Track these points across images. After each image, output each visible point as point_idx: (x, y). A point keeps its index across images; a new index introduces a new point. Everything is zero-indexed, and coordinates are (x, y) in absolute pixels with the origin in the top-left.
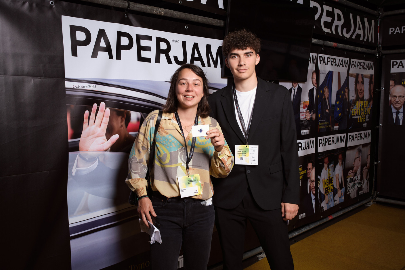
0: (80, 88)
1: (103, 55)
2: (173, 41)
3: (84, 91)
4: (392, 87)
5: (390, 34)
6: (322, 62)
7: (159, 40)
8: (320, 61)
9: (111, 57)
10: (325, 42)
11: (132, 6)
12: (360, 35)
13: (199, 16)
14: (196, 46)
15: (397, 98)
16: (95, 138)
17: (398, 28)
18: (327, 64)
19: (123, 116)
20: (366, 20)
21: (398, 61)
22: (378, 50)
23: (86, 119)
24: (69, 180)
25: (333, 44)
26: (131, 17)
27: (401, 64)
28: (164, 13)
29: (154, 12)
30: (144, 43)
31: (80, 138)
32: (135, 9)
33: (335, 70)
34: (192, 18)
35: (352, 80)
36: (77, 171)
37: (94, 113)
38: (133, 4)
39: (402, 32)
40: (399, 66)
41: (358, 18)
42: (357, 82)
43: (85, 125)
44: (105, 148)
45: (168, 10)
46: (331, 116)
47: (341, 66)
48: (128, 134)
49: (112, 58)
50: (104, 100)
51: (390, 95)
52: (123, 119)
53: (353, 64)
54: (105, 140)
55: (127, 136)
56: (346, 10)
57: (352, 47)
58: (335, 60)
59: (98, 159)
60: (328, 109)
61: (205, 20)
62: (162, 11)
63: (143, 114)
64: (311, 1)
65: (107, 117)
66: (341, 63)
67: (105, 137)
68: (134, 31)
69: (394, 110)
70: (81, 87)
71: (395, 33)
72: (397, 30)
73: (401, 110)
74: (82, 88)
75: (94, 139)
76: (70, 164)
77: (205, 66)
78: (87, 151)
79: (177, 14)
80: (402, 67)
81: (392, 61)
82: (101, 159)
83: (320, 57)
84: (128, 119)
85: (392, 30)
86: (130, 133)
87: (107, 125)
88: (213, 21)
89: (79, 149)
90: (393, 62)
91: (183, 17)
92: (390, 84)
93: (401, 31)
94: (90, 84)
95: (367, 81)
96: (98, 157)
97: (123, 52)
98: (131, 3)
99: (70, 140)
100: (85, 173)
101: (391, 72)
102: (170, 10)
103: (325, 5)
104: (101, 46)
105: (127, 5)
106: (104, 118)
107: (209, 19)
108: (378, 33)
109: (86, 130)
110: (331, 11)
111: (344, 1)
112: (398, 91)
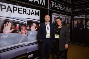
0: (3, 19)
1: (9, 12)
2: (27, 9)
4: (74, 21)
5: (74, 11)
6: (60, 16)
7: (23, 9)
9: (11, 12)
10: (61, 12)
12: (68, 11)
22: (72, 14)
25: (63, 12)
26: (17, 4)
30: (20, 9)
31: (3, 30)
32: (18, 2)
33: (63, 17)
35: (66, 20)
36: (3, 37)
37: (7, 24)
41: (68, 7)
42: (67, 20)
44: (10, 32)
45: (26, 3)
48: (16, 29)
50: (10, 21)
54: (10, 30)
56: (65, 6)
57: (66, 13)
61: (34, 6)
62: (24, 3)
64: (58, 4)
68: (18, 7)
69: (75, 26)
75: (7, 30)
77: (35, 15)
79: (28, 4)
84: (16, 26)
90: (75, 16)
93: (76, 10)
95: (69, 20)
96: (8, 34)
97: (15, 11)
101: (74, 18)
103: (61, 4)
105: (15, 1)
110: (62, 6)
111: (65, 4)
112: (76, 22)
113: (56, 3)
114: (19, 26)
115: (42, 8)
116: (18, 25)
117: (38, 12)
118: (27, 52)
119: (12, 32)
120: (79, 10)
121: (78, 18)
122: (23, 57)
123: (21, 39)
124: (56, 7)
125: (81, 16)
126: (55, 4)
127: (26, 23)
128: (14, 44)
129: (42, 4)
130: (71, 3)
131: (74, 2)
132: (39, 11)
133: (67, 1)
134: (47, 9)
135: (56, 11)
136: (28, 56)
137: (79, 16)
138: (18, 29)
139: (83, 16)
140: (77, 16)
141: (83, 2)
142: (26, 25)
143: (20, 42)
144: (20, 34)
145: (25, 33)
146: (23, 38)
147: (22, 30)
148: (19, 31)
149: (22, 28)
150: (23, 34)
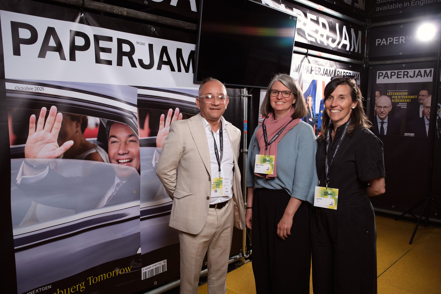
2: (138, 43)
3: (29, 93)
4: (377, 97)
5: (377, 45)
7: (121, 42)
8: (304, 69)
9: (63, 58)
10: (309, 50)
11: (88, 3)
12: (346, 45)
13: (168, 18)
14: (164, 50)
15: (382, 108)
16: (45, 144)
17: (384, 39)
18: (311, 73)
19: (78, 121)
20: (352, 30)
21: (384, 72)
22: (365, 60)
23: (32, 123)
24: (12, 189)
25: (318, 53)
26: (87, 16)
27: (386, 75)
28: (126, 13)
29: (115, 11)
30: (102, 44)
31: (25, 143)
32: (92, 7)
33: (320, 79)
34: (160, 19)
36: (23, 179)
37: (42, 117)
39: (388, 44)
40: (385, 76)
41: (344, 28)
43: (31, 131)
44: (57, 155)
45: (131, 10)
46: (315, 125)
47: (326, 75)
48: (85, 140)
49: (65, 59)
50: (54, 103)
51: (375, 105)
52: (79, 124)
53: (338, 73)
54: (56, 146)
55: (84, 142)
57: (337, 57)
58: (319, 70)
59: (48, 167)
60: (312, 118)
61: (175, 22)
62: (124, 11)
63: (102, 119)
64: (294, 9)
65: (59, 122)
66: (326, 73)
67: (56, 144)
69: (379, 121)
70: (25, 89)
71: (381, 44)
72: (384, 42)
73: (386, 120)
74: (26, 90)
75: (43, 145)
76: (12, 172)
77: (175, 71)
78: (35, 157)
79: (142, 15)
80: (387, 78)
81: (378, 72)
82: (52, 167)
83: (304, 66)
85: (378, 41)
86: (87, 139)
87: (59, 130)
89: (24, 156)
90: (379, 73)
91: (149, 18)
92: (376, 95)
94: (37, 87)
96: (48, 165)
97: (77, 53)
99: (11, 147)
100: (32, 181)
101: (377, 83)
102: (134, 10)
103: (309, 13)
104: (49, 45)
105: (81, 2)
106: (56, 123)
107: (180, 22)
108: (366, 44)
109: (33, 135)
110: (316, 19)
111: (330, 12)
112: (384, 102)
114: (100, 126)
116: (93, 121)
118: (139, 251)
121: (394, 80)
122: (118, 271)
123: (109, 188)
125: (411, 72)
127: (135, 110)
128: (78, 211)
131: (379, 1)
136: (142, 269)
137: (403, 71)
138: (96, 139)
139: (420, 71)
140: (391, 73)
141: (422, 2)
142: (132, 118)
143: (105, 204)
144: (104, 161)
145: (129, 159)
146: (118, 184)
147: (112, 143)
148: (98, 148)
149: (114, 136)
150: (117, 163)
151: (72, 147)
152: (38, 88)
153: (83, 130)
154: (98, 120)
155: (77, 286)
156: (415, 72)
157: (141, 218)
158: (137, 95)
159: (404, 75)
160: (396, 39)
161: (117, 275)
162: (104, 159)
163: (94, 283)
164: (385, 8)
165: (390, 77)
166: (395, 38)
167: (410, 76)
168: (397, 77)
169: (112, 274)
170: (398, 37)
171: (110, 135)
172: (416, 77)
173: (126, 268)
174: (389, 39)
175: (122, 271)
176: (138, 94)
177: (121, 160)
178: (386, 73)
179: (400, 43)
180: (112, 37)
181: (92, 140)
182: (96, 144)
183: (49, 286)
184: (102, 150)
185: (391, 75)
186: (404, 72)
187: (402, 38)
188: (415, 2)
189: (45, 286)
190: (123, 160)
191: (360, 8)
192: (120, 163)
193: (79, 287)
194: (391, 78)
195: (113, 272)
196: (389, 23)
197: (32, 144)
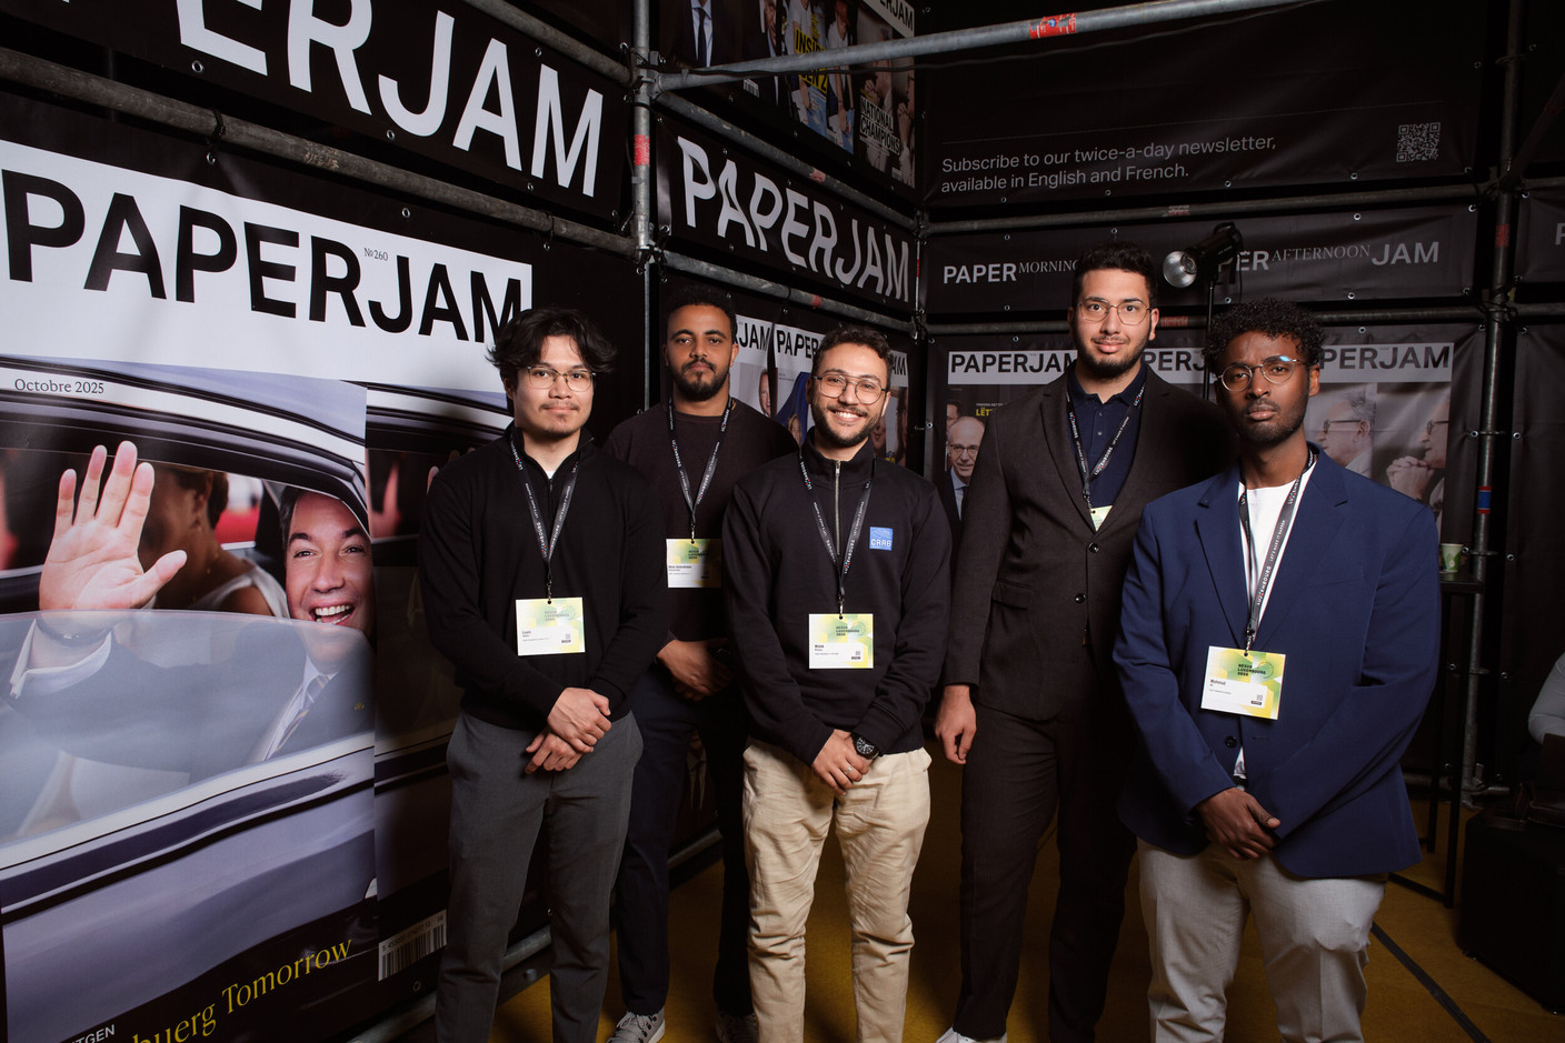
0: (41, 392)
1: (128, 284)
2: (368, 253)
3: (59, 401)
4: (951, 422)
5: (946, 282)
6: (783, 347)
7: (321, 247)
8: (780, 343)
9: (158, 291)
10: (793, 290)
11: (233, 128)
12: (877, 278)
13: (450, 186)
14: (439, 275)
15: (963, 450)
16: (100, 562)
17: (964, 268)
18: (796, 354)
19: (201, 490)
20: (888, 239)
21: (967, 355)
22: (916, 321)
23: (66, 497)
25: (812, 299)
26: (227, 165)
27: (972, 364)
28: (339, 164)
30: (270, 252)
31: (43, 563)
32: (243, 140)
34: (428, 187)
36: (30, 680)
38: (235, 125)
39: (975, 280)
40: (968, 366)
41: (871, 231)
43: (61, 521)
44: (137, 597)
45: (351, 155)
48: (220, 549)
49: (162, 296)
51: (947, 442)
52: (201, 498)
54: (135, 569)
55: (217, 556)
56: (845, 211)
57: (857, 309)
59: (109, 637)
61: (467, 198)
62: (332, 158)
63: (270, 483)
64: (757, 175)
65: (143, 493)
67: (135, 561)
68: (241, 211)
69: (957, 483)
70: (45, 387)
71: (958, 281)
72: (963, 274)
74: (49, 392)
75: (94, 566)
77: (467, 339)
78: (68, 607)
79: (381, 172)
80: (975, 369)
81: (951, 354)
82: (122, 637)
83: (779, 332)
84: (219, 498)
86: (226, 547)
87: (144, 518)
88: (491, 203)
89: (38, 604)
90: (954, 357)
91: (399, 181)
92: (948, 415)
93: (971, 277)
94: (83, 380)
96: (111, 629)
97: (199, 276)
98: (226, 119)
100: (58, 685)
101: (949, 383)
102: (357, 157)
103: (792, 188)
104: (119, 250)
105: (214, 123)
106: (134, 495)
107: (478, 197)
108: (917, 278)
109: (66, 538)
110: (807, 207)
111: (837, 184)
112: (967, 432)
113: (730, 172)
114: (264, 505)
115: (565, 228)
116: (242, 490)
117: (514, 286)
118: (372, 892)
119: (173, 596)
120: (1010, 271)
121: (992, 377)
122: (311, 960)
123: (286, 698)
124: (739, 217)
125: (1033, 357)
126: (716, 174)
127: (358, 454)
128: (197, 773)
129: (564, 179)
130: (905, 173)
131: (949, 166)
132: (523, 272)
133: (861, 147)
134: (622, 243)
135: (731, 276)
136: (381, 945)
137: (1013, 353)
138: (251, 544)
139: (1054, 356)
140: (985, 357)
141: (1053, 180)
142: (350, 479)
143: (274, 749)
144: (273, 615)
145: (346, 604)
146: (314, 684)
147: (297, 556)
148: (257, 573)
149: (303, 536)
150: (310, 617)
151: (183, 572)
152: (87, 385)
153: (214, 517)
154: (255, 485)
155: (194, 1018)
156: (1042, 356)
157: (376, 785)
158: (365, 410)
159: (1016, 364)
160: (994, 269)
161: (308, 972)
162: (276, 608)
163: (240, 1004)
164: (964, 186)
165: (981, 368)
166: (991, 266)
167: (1031, 368)
168: (1001, 370)
169: (293, 971)
170: (999, 265)
171: (291, 533)
172: (1047, 370)
173: (334, 948)
174: (976, 267)
175: (323, 959)
176: (368, 407)
177: (322, 608)
178: (973, 357)
179: (1005, 279)
180: (297, 234)
181: (239, 548)
182: (251, 561)
183: (107, 1029)
184: (270, 578)
185: (985, 364)
186: (1016, 356)
187: (1009, 269)
188: (1037, 177)
189: (94, 1030)
190: (328, 607)
191: (905, 182)
192: (320, 617)
193: (200, 1021)
194: (984, 370)
195: (297, 963)
196: (976, 225)
197: (62, 565)
